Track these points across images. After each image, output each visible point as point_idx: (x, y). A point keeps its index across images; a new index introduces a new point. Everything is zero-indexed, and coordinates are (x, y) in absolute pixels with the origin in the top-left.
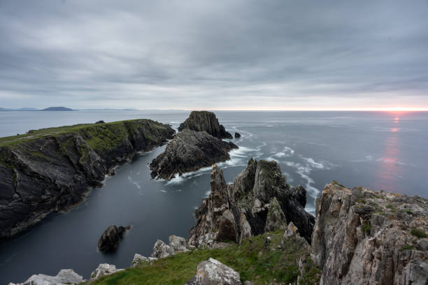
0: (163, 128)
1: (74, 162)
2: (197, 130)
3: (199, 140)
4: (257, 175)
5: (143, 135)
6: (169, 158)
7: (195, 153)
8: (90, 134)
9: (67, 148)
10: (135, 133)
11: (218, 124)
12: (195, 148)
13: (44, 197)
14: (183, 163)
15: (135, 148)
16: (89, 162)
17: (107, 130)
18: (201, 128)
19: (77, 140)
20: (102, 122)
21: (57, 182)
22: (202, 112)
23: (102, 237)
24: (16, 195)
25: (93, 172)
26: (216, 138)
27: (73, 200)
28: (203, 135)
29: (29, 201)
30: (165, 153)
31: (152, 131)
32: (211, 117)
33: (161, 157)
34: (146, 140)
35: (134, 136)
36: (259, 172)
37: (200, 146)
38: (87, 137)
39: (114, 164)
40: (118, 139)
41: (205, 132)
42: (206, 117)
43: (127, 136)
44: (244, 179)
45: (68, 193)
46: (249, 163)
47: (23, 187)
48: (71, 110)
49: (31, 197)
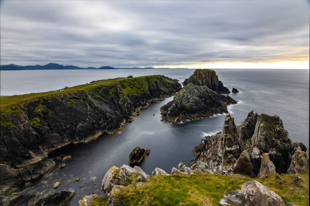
0: (172, 82)
1: (116, 102)
2: (199, 84)
3: (200, 93)
4: (257, 126)
5: (157, 87)
6: (177, 105)
7: (196, 103)
8: (125, 84)
9: (113, 93)
10: (153, 85)
11: (218, 80)
12: (197, 98)
13: (100, 122)
14: (187, 110)
15: (152, 95)
16: (124, 103)
17: (135, 82)
18: (202, 82)
19: (119, 89)
20: (131, 77)
21: (107, 114)
22: (204, 70)
23: (132, 153)
24: (87, 119)
25: (126, 110)
26: (214, 92)
27: (115, 126)
28: (204, 88)
29: (93, 124)
30: (173, 101)
31: (165, 85)
32: (211, 74)
33: (170, 104)
34: (160, 91)
35: (152, 87)
36: (259, 124)
37: (200, 97)
38: (124, 87)
39: (138, 106)
40: (142, 89)
41: (206, 86)
42: (207, 74)
43: (147, 87)
44: (243, 128)
45: (112, 122)
46: (249, 115)
47: (91, 115)
48: (113, 68)
49: (94, 121)
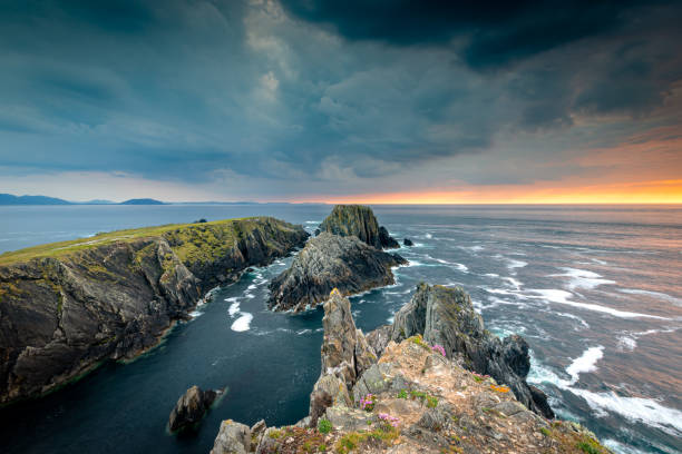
0: (292, 231)
1: (152, 282)
2: (342, 234)
3: (345, 250)
4: (428, 311)
5: (260, 241)
6: (297, 278)
7: (337, 271)
8: (183, 238)
9: (143, 259)
10: (249, 238)
11: (377, 225)
12: (338, 262)
13: (99, 336)
14: (318, 286)
15: (247, 260)
16: (175, 282)
17: (207, 233)
18: (350, 231)
19: (161, 248)
20: (203, 222)
21: (122, 312)
22: (351, 206)
24: (59, 332)
25: (180, 297)
26: (372, 247)
27: (142, 341)
28: (351, 241)
29: (76, 342)
30: (291, 270)
31: (276, 236)
32: (365, 214)
33: (284, 276)
34: (265, 249)
35: (247, 242)
37: (345, 259)
38: (174, 243)
39: (212, 286)
40: (223, 247)
41: (355, 238)
42: (357, 214)
43: (236, 243)
44: (409, 316)
45: (137, 330)
47: (70, 319)
49: (80, 336)
